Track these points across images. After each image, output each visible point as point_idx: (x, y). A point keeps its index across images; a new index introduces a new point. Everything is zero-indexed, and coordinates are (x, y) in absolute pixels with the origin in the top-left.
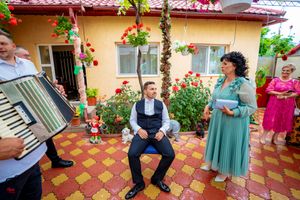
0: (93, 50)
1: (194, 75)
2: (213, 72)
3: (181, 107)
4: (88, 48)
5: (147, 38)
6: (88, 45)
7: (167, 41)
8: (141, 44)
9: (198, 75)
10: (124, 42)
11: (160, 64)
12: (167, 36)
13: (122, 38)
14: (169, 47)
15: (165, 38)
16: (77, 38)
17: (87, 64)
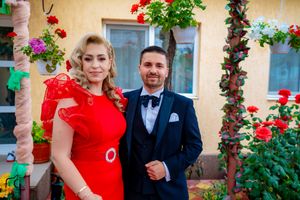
0: (63, 34)
3: (274, 180)
4: (52, 29)
6: (53, 20)
7: (237, 21)
10: (141, 19)
12: (240, 8)
13: (135, 9)
14: (244, 33)
15: (236, 11)
16: (22, 3)
17: (48, 67)
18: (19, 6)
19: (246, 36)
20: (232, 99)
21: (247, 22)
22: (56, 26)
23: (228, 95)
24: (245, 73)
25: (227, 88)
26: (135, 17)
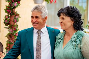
20: (11, 30)
23: (9, 28)
24: (18, 15)
25: (9, 24)
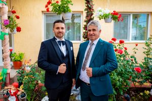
0: (18, 17)
1: (118, 41)
2: (136, 38)
4: (13, 16)
5: (70, 6)
6: (14, 12)
7: (90, 10)
8: (65, 12)
9: (121, 42)
10: (48, 10)
11: (83, 31)
12: (90, 4)
13: (46, 6)
14: (92, 14)
15: (88, 6)
16: (5, 6)
17: (11, 30)
18: (3, 7)
19: (93, 16)
21: (93, 10)
22: (15, 14)
25: (86, 37)
26: (45, 9)
